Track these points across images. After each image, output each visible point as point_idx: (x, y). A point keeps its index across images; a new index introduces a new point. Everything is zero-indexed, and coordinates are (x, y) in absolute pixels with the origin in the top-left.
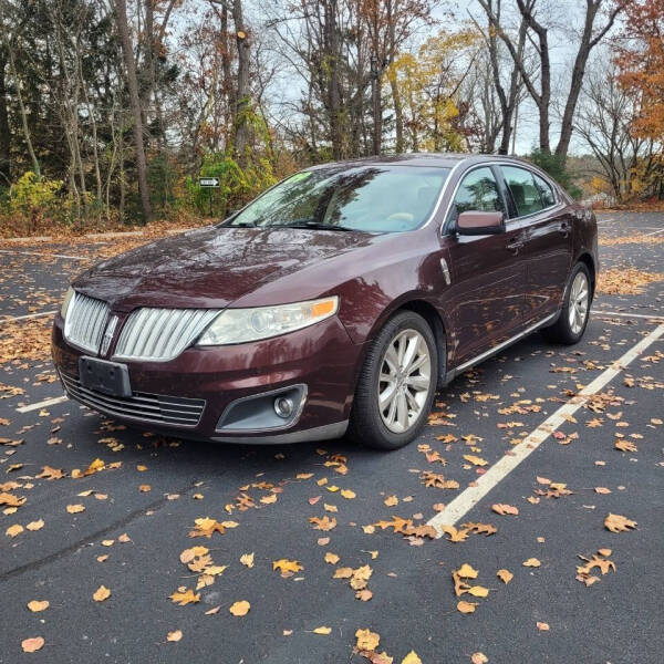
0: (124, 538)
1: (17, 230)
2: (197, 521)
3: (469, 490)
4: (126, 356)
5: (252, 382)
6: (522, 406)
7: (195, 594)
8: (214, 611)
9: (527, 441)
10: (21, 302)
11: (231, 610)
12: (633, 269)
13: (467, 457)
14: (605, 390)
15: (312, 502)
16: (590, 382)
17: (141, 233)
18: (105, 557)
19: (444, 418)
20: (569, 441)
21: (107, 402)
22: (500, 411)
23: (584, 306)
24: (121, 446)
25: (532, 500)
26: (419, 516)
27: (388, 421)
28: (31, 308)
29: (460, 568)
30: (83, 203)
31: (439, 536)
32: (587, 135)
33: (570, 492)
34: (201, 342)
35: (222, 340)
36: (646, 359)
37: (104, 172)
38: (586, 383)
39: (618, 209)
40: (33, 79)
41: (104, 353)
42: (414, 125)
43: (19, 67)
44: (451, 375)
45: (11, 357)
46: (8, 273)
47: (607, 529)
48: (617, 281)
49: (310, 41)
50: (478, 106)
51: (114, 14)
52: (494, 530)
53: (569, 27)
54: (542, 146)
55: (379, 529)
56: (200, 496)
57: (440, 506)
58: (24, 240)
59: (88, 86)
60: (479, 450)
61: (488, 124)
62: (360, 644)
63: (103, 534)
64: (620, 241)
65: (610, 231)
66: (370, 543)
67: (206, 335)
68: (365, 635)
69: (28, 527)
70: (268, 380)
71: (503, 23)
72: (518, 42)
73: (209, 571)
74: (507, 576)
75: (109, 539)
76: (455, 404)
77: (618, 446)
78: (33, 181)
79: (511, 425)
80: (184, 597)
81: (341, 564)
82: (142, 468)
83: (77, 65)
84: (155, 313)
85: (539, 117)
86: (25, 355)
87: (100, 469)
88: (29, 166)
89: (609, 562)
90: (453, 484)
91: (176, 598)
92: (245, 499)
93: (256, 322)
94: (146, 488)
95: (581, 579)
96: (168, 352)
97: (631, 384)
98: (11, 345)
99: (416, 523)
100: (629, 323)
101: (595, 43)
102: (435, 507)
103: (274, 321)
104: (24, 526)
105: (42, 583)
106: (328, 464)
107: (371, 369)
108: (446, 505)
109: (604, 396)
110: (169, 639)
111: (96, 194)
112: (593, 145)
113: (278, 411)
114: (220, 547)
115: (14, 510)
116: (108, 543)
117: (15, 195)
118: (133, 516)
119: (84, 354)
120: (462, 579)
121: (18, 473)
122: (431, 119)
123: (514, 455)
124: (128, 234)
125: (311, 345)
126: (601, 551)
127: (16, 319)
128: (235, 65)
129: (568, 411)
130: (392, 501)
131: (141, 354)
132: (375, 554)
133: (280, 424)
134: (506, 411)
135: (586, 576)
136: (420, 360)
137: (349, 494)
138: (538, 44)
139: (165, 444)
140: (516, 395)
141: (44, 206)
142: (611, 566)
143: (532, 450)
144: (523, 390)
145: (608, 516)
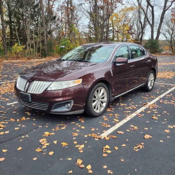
0: (27, 136)
1: (13, 58)
2: (45, 133)
3: (113, 127)
4: (30, 92)
5: (61, 99)
6: (132, 107)
7: (41, 149)
8: (45, 154)
9: (130, 116)
10: (12, 77)
11: (49, 153)
12: (171, 72)
13: (114, 119)
14: (154, 104)
15: (74, 129)
16: (151, 101)
17: (44, 60)
18: (22, 140)
19: (111, 109)
20: (141, 116)
21: (26, 103)
22: (126, 108)
23: (153, 81)
24: (30, 114)
25: (128, 130)
26: (99, 133)
27: (95, 110)
28: (14, 79)
29: (106, 146)
30: (30, 52)
31: (102, 138)
32: (165, 35)
33: (137, 129)
34: (48, 89)
35: (53, 89)
36: (167, 96)
37: (36, 43)
38: (149, 102)
39: (172, 55)
40: (19, 19)
41: (25, 91)
42: (117, 32)
43: (15, 16)
44: (113, 99)
45: (7, 91)
46: (10, 70)
47: (144, 138)
48: (166, 75)
49: (90, 9)
50: (135, 27)
51: (40, 2)
52: (116, 137)
53: (160, 6)
54: (152, 38)
55: (88, 136)
56: (47, 127)
57: (105, 131)
58: (15, 61)
59: (33, 21)
60: (118, 118)
61: (138, 31)
62: (77, 162)
63: (22, 135)
64: (170, 64)
65: (168, 61)
66: (85, 139)
67: (49, 88)
68: (79, 160)
69: (5, 132)
70: (64, 99)
71: (142, 5)
72: (146, 10)
73: (46, 144)
74: (116, 148)
75: (23, 136)
76: (115, 106)
77: (153, 118)
78: (18, 46)
79: (127, 112)
80: (39, 150)
81: (77, 144)
82: (34, 120)
83: (30, 16)
84: (37, 82)
85: (151, 30)
86: (11, 91)
87: (24, 119)
88: (17, 42)
89: (143, 146)
90: (109, 126)
91: (37, 150)
92: (57, 128)
93: (61, 85)
94: (34, 124)
95: (134, 150)
96: (40, 92)
97: (161, 102)
98: (8, 88)
99: (98, 135)
100: (166, 86)
101: (167, 10)
102: (103, 131)
103: (66, 84)
104: (4, 132)
105: (6, 146)
106: (79, 120)
107: (90, 97)
108: (106, 131)
109: (153, 105)
110: (33, 159)
111: (34, 49)
112: (166, 37)
113: (66, 106)
114: (49, 139)
115: (2, 128)
116: (23, 137)
117: (13, 49)
118: (30, 131)
119: (20, 91)
120: (105, 148)
121: (5, 119)
122: (122, 30)
123: (126, 119)
124: (41, 60)
125: (76, 90)
126: (141, 143)
127: (9, 81)
128: (70, 16)
129: (143, 108)
130: (93, 129)
131: (34, 92)
132: (86, 142)
133: (67, 110)
134: (127, 108)
135: (136, 149)
136: (104, 95)
137: (83, 128)
138: (151, 10)
139: (41, 114)
140: (131, 104)
141: (20, 52)
142: (143, 147)
143: (131, 118)
144: (133, 103)
145: (145, 135)
